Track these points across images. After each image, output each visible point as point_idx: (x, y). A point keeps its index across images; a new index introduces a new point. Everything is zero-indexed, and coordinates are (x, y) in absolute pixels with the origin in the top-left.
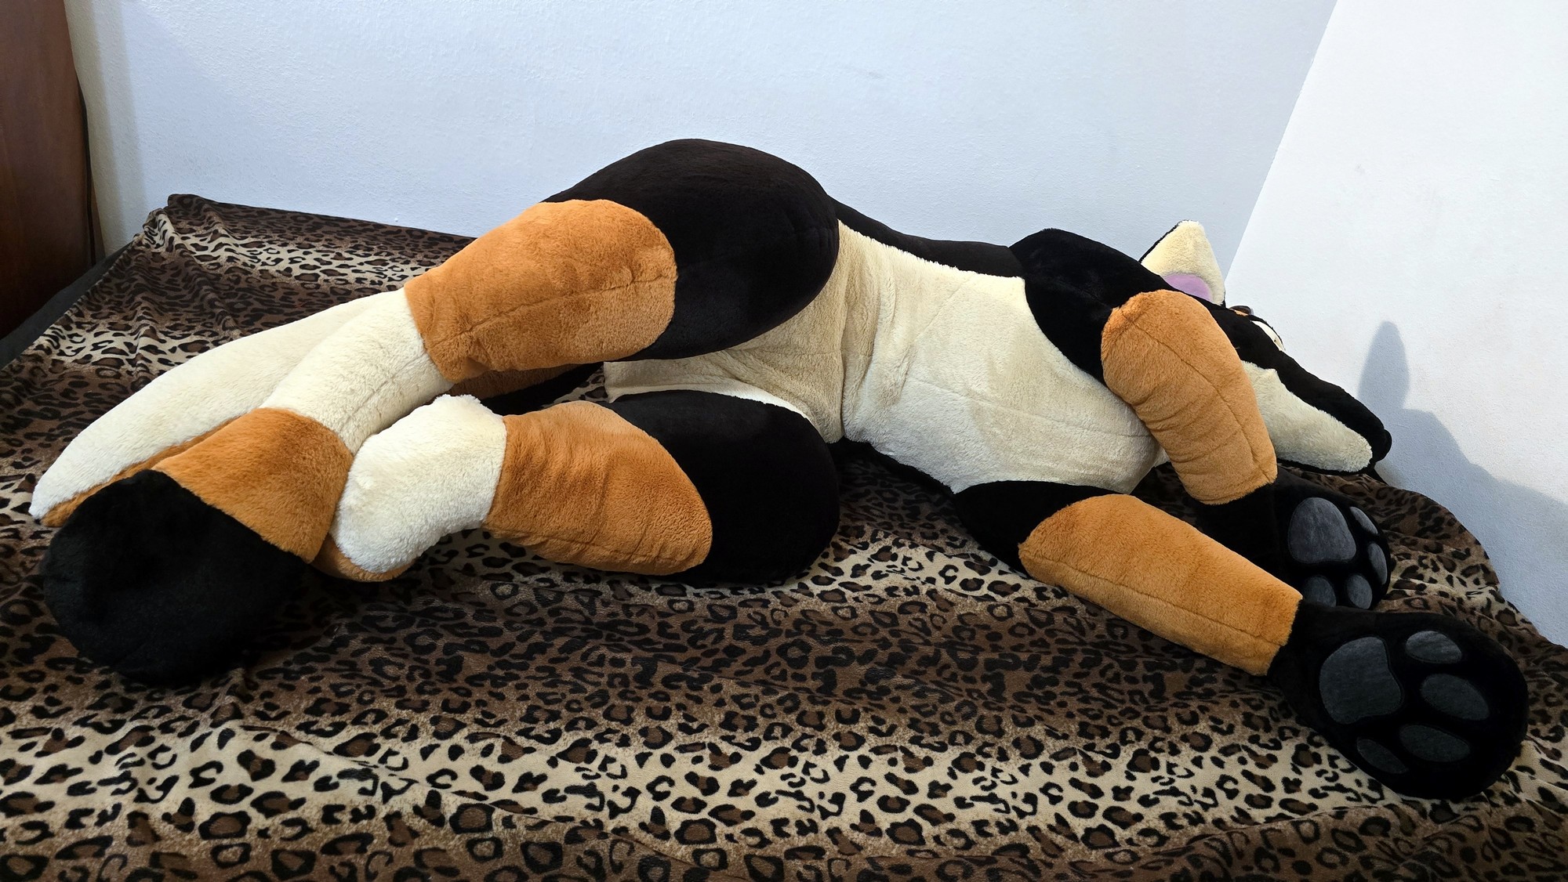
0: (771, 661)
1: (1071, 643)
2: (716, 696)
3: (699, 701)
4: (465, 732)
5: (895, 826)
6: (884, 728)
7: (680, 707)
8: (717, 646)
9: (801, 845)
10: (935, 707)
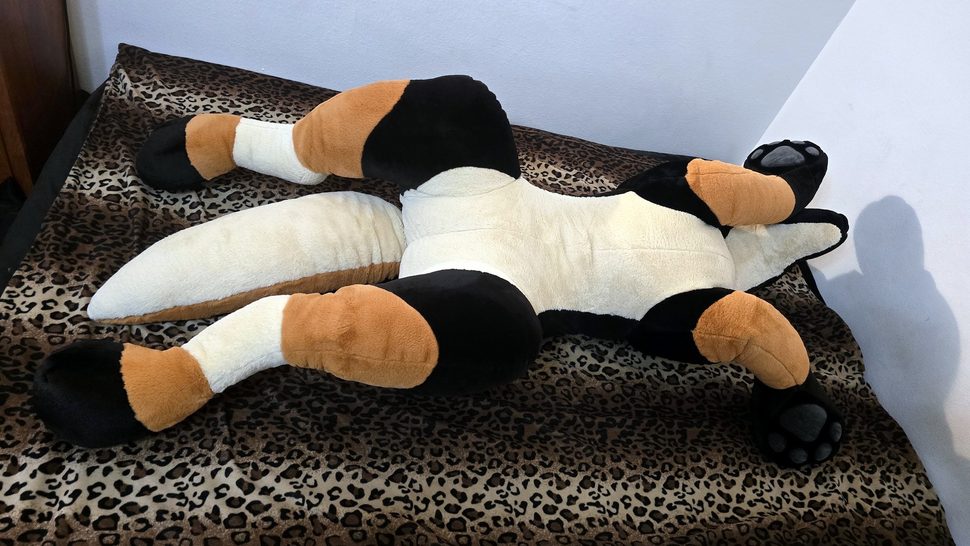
0: (492, 419)
1: (642, 407)
2: (465, 442)
3: (456, 444)
4: (343, 465)
5: (551, 522)
6: (547, 463)
7: (447, 448)
8: (464, 409)
9: (506, 531)
10: (573, 448)
